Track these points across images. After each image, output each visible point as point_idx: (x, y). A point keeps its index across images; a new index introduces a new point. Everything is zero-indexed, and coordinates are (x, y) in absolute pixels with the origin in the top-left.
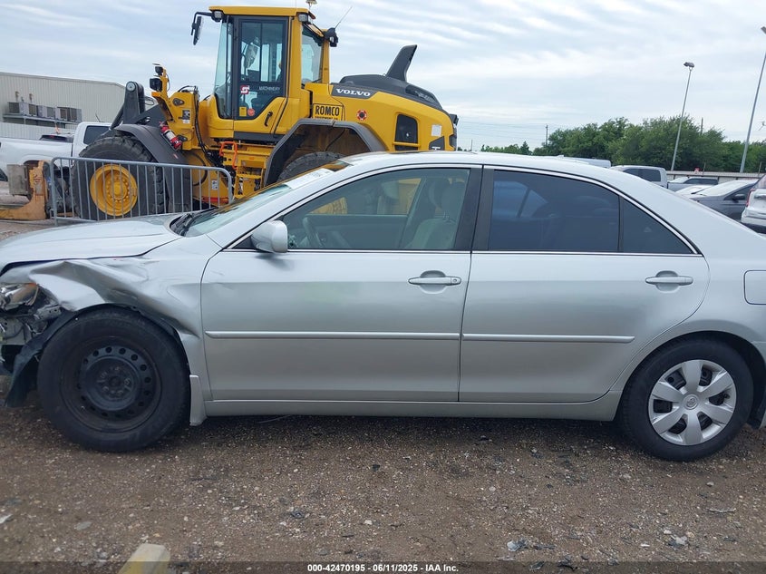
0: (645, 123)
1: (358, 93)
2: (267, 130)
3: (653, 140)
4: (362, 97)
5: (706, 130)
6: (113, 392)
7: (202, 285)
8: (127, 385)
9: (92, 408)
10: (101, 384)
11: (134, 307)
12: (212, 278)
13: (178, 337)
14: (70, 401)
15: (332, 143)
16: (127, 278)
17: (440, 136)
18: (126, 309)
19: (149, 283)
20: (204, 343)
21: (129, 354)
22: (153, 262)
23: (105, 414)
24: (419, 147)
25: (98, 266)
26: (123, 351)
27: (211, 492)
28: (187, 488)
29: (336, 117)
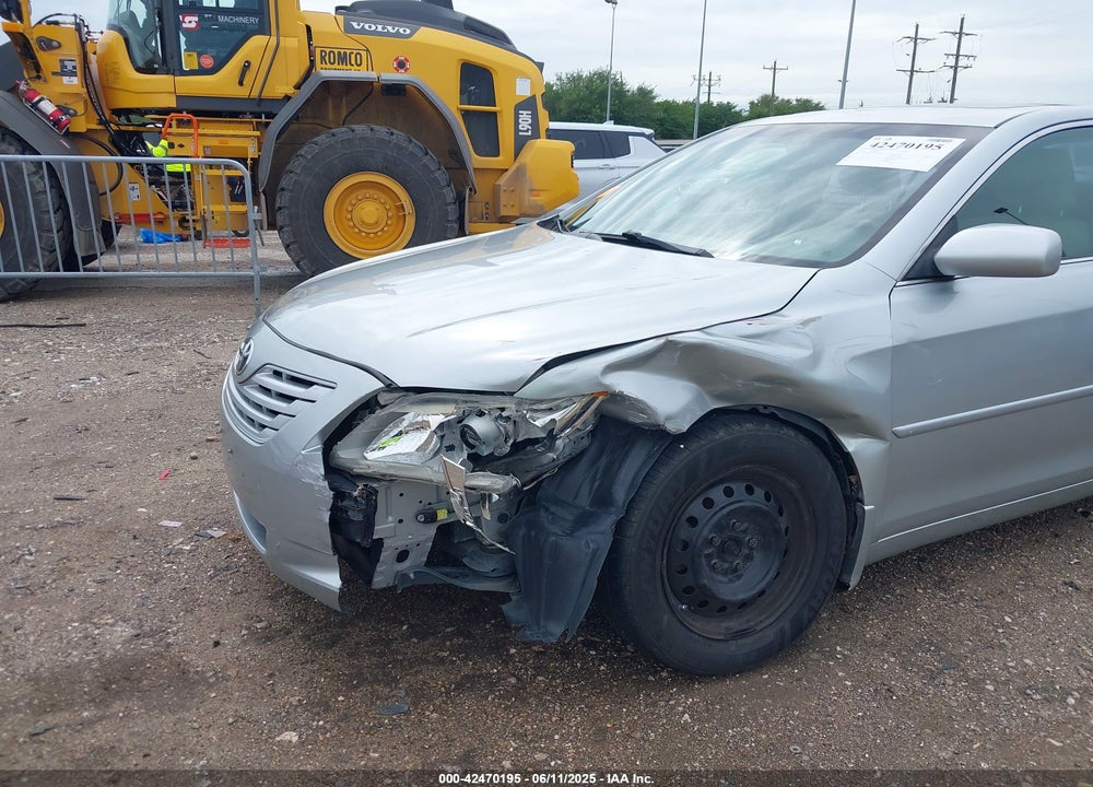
0: (560, 79)
1: (390, 28)
2: (243, 92)
3: (574, 102)
4: (398, 35)
5: (636, 88)
6: (726, 565)
7: (894, 348)
8: (751, 549)
9: (705, 603)
10: (709, 557)
11: (765, 407)
12: (905, 335)
13: (839, 447)
14: (673, 600)
15: (353, 111)
16: (784, 354)
17: (529, 95)
18: (752, 413)
19: (815, 359)
20: (891, 445)
21: (759, 493)
22: (814, 320)
23: (723, 609)
24: (500, 112)
25: (726, 339)
26: (750, 490)
27: (990, 688)
28: (954, 693)
29: (357, 68)
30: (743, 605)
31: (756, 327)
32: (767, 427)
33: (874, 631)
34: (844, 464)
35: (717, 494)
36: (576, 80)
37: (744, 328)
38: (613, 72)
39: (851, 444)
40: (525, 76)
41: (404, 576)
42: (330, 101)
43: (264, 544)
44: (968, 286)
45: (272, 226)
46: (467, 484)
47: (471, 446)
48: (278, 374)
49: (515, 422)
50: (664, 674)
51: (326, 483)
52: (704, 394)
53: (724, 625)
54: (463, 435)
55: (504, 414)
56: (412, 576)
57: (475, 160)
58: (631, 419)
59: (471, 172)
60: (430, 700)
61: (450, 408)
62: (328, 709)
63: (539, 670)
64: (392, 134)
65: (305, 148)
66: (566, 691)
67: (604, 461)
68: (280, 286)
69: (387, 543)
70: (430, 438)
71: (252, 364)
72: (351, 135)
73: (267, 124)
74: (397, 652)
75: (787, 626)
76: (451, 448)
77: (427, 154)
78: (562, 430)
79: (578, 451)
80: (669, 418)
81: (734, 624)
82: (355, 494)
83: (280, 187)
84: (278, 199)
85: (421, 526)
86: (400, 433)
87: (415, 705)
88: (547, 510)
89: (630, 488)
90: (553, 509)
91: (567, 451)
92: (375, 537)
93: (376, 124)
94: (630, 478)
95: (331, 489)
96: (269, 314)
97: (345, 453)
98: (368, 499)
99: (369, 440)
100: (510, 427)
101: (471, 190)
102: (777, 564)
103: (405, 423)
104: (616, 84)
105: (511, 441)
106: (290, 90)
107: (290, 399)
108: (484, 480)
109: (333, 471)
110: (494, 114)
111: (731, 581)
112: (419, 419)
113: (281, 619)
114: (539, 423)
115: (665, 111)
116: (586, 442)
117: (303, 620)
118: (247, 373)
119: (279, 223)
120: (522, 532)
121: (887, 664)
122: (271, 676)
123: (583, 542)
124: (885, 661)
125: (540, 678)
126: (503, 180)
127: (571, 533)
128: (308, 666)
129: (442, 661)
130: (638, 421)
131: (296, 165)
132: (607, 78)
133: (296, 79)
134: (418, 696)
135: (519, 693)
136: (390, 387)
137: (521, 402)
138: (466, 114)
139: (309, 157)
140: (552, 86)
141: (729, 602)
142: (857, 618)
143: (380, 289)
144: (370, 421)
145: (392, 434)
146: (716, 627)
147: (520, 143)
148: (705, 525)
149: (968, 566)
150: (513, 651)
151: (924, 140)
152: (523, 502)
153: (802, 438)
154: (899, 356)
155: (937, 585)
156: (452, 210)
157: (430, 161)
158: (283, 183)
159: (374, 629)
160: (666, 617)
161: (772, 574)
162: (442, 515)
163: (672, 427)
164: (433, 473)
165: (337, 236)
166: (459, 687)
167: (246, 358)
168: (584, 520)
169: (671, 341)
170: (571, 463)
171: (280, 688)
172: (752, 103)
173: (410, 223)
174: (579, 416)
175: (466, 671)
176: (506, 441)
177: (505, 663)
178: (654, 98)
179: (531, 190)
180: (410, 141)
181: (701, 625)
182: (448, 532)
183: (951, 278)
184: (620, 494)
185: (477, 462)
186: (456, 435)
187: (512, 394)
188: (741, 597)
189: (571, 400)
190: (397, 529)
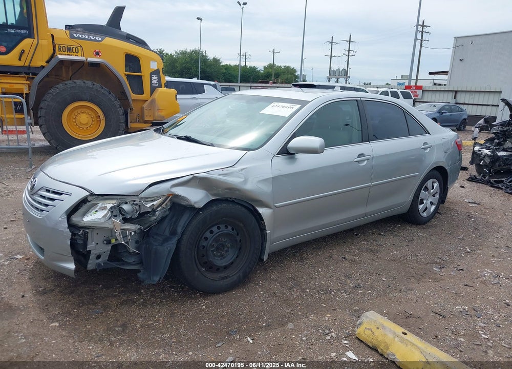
0: (176, 53)
1: (92, 37)
2: (20, 63)
3: (184, 63)
4: (95, 40)
5: (212, 58)
6: (219, 254)
7: (273, 178)
8: (228, 248)
9: (211, 268)
10: (213, 251)
11: (231, 198)
12: (277, 173)
13: (257, 211)
14: (199, 267)
15: (75, 73)
16: (235, 180)
17: (156, 68)
18: (226, 200)
19: (246, 181)
20: (274, 211)
21: (230, 228)
22: (245, 169)
23: (218, 269)
24: (144, 75)
25: (215, 176)
26: (226, 227)
27: (308, 291)
28: (296, 293)
29: (76, 54)
30: (226, 268)
31: (225, 171)
32: (231, 205)
33: (274, 276)
34: (259, 217)
35: (215, 229)
36: (184, 53)
37: (221, 172)
38: (201, 50)
39: (261, 210)
40: (154, 60)
41: (99, 265)
42: (64, 67)
43: (43, 256)
44: (299, 156)
45: (36, 124)
46: (122, 228)
47: (123, 215)
48: (48, 191)
49: (139, 206)
50: (198, 294)
51: (68, 230)
52: (209, 195)
53: (219, 275)
54: (120, 210)
55: (135, 203)
56: (102, 264)
57: (133, 96)
58: (182, 203)
59: (131, 101)
60: (110, 308)
61: (114, 201)
62: (70, 314)
63: (152, 296)
64: (94, 85)
65: (52, 90)
66: (161, 302)
67: (174, 219)
68: (40, 152)
69: (92, 252)
70: (108, 212)
71: (37, 187)
72: (74, 85)
73: (33, 78)
74: (98, 294)
75: (241, 275)
76: (115, 216)
77: (110, 93)
78: (157, 208)
79: (165, 215)
80: (195, 203)
81: (223, 275)
82: (80, 233)
83: (40, 107)
84: (39, 112)
85: (106, 246)
86: (97, 211)
87: (105, 310)
88: (153, 237)
89: (183, 227)
90: (155, 237)
91: (160, 216)
92: (88, 250)
93: (86, 80)
94: (183, 224)
95: (70, 232)
96: (43, 168)
97: (75, 219)
98: (85, 235)
99: (84, 214)
100: (137, 207)
101: (131, 109)
102: (237, 252)
103: (98, 208)
104: (203, 56)
105: (138, 212)
106: (44, 64)
107: (53, 200)
108: (128, 226)
109: (71, 226)
110: (141, 77)
111: (221, 259)
112: (104, 206)
113: (49, 286)
114: (148, 206)
115: (226, 69)
116: (168, 213)
117: (58, 286)
118: (34, 191)
119: (40, 123)
120: (144, 246)
121: (276, 286)
122: (47, 306)
123: (165, 247)
124: (276, 285)
125: (152, 299)
126: (145, 105)
127: (162, 244)
128: (62, 301)
129: (115, 296)
130: (185, 204)
131: (48, 97)
132: (199, 53)
133: (47, 58)
134: (106, 308)
135: (144, 304)
136: (92, 194)
137: (141, 198)
138: (128, 76)
139: (54, 94)
140: (173, 56)
141: (220, 266)
142: (269, 272)
143: (90, 157)
144: (85, 207)
145: (93, 212)
146: (217, 276)
147: (153, 89)
148: (210, 239)
149: (312, 254)
150: (142, 291)
151: (288, 105)
152: (145, 236)
153: (243, 209)
154: (275, 180)
155: (299, 260)
156: (122, 118)
157: (112, 97)
158: (42, 105)
159: (88, 287)
160: (196, 273)
161: (235, 256)
162: (113, 241)
163: (196, 206)
164: (109, 225)
165: (68, 129)
166: (122, 304)
167: (34, 185)
168: (166, 240)
169: (195, 176)
170: (162, 220)
171: (51, 309)
172: (265, 67)
173: (103, 123)
174: (163, 203)
175: (124, 298)
176: (136, 213)
177: (139, 295)
178: (221, 63)
179: (158, 110)
180: (102, 88)
181: (210, 275)
182: (115, 248)
183: (294, 154)
184: (179, 230)
185: (125, 220)
186: (117, 211)
187: (138, 196)
188: (224, 264)
189: (159, 197)
190: (96, 246)
